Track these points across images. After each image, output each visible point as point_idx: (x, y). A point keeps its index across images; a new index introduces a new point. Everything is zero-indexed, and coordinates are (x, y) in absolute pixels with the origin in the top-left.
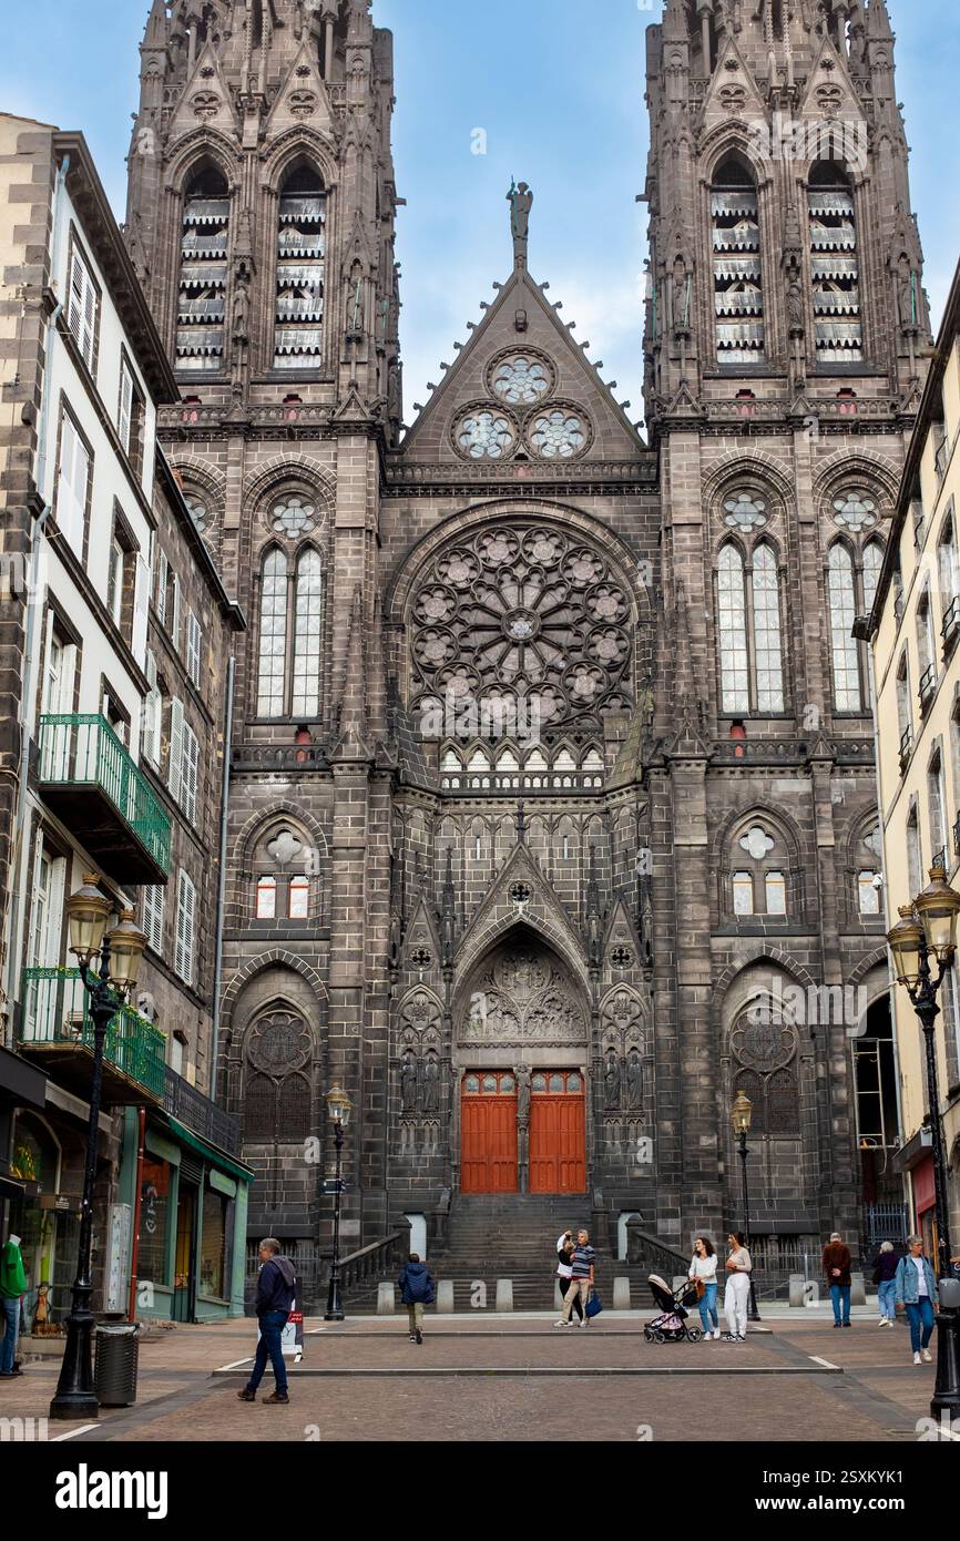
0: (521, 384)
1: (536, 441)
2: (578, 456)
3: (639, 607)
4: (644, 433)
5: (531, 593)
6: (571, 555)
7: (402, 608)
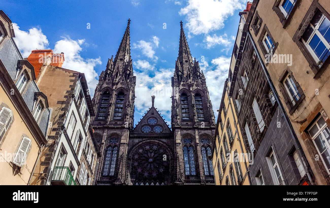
0: (153, 122)
1: (154, 130)
2: (161, 133)
3: (171, 156)
4: (171, 129)
5: (153, 154)
6: (159, 148)
7: (131, 156)
